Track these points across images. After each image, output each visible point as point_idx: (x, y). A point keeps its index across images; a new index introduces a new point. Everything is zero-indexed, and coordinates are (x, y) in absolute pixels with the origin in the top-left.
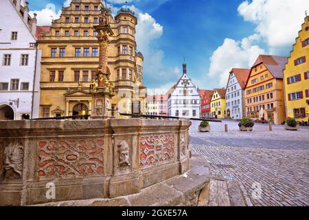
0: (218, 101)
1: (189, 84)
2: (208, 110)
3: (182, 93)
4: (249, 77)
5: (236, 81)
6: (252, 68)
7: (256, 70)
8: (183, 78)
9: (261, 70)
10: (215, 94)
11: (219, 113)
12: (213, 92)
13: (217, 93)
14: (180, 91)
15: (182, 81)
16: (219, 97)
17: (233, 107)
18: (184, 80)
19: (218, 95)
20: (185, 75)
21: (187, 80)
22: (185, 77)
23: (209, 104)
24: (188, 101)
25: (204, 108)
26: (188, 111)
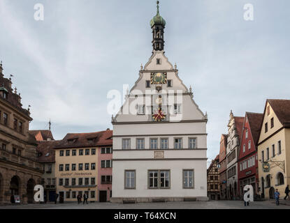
1: (170, 83)
8: (151, 66)
11: (282, 179)
18: (153, 73)
19: (276, 121)
20: (159, 55)
21: (164, 72)
22: (158, 62)
23: (254, 152)
24: (164, 138)
25: (244, 168)
26: (168, 171)
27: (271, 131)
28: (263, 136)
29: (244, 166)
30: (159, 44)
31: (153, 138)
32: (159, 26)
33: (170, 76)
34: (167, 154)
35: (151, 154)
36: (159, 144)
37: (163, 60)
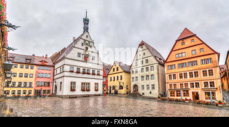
0: (119, 75)
1: (91, 47)
3: (82, 58)
5: (149, 55)
7: (183, 44)
8: (84, 37)
9: (193, 44)
10: (114, 67)
11: (121, 88)
14: (79, 55)
15: (81, 41)
16: (121, 70)
18: (85, 40)
20: (86, 33)
21: (89, 42)
24: (88, 69)
26: (89, 83)
28: (111, 72)
30: (86, 29)
31: (84, 69)
32: (86, 21)
33: (91, 44)
34: (89, 76)
36: (86, 71)
37: (88, 37)
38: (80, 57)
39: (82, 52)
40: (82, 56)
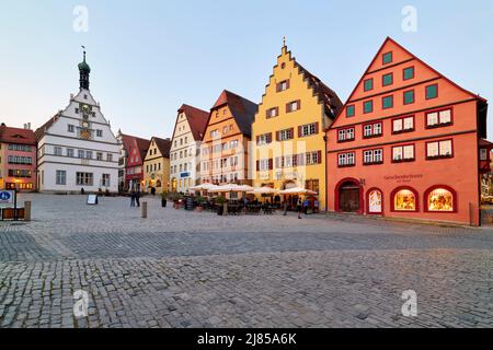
0: (157, 161)
1: (94, 115)
2: (140, 177)
3: (76, 134)
4: (207, 125)
5: (188, 128)
6: (212, 110)
7: (217, 115)
8: (81, 99)
9: (225, 117)
10: (152, 148)
11: (160, 184)
12: (147, 143)
13: (156, 146)
15: (75, 106)
16: (159, 154)
17: (182, 175)
18: (81, 104)
19: (158, 150)
20: (85, 92)
21: (90, 106)
22: (85, 97)
23: (141, 165)
24: (90, 152)
25: (132, 173)
26: (91, 174)
27: (153, 156)
28: (148, 157)
29: (131, 172)
30: (84, 84)
31: (81, 151)
32: (85, 71)
33: (94, 109)
34: (91, 162)
35: (79, 161)
36: (85, 155)
37: (88, 97)
38: (72, 131)
39: (76, 123)
40: (75, 130)
